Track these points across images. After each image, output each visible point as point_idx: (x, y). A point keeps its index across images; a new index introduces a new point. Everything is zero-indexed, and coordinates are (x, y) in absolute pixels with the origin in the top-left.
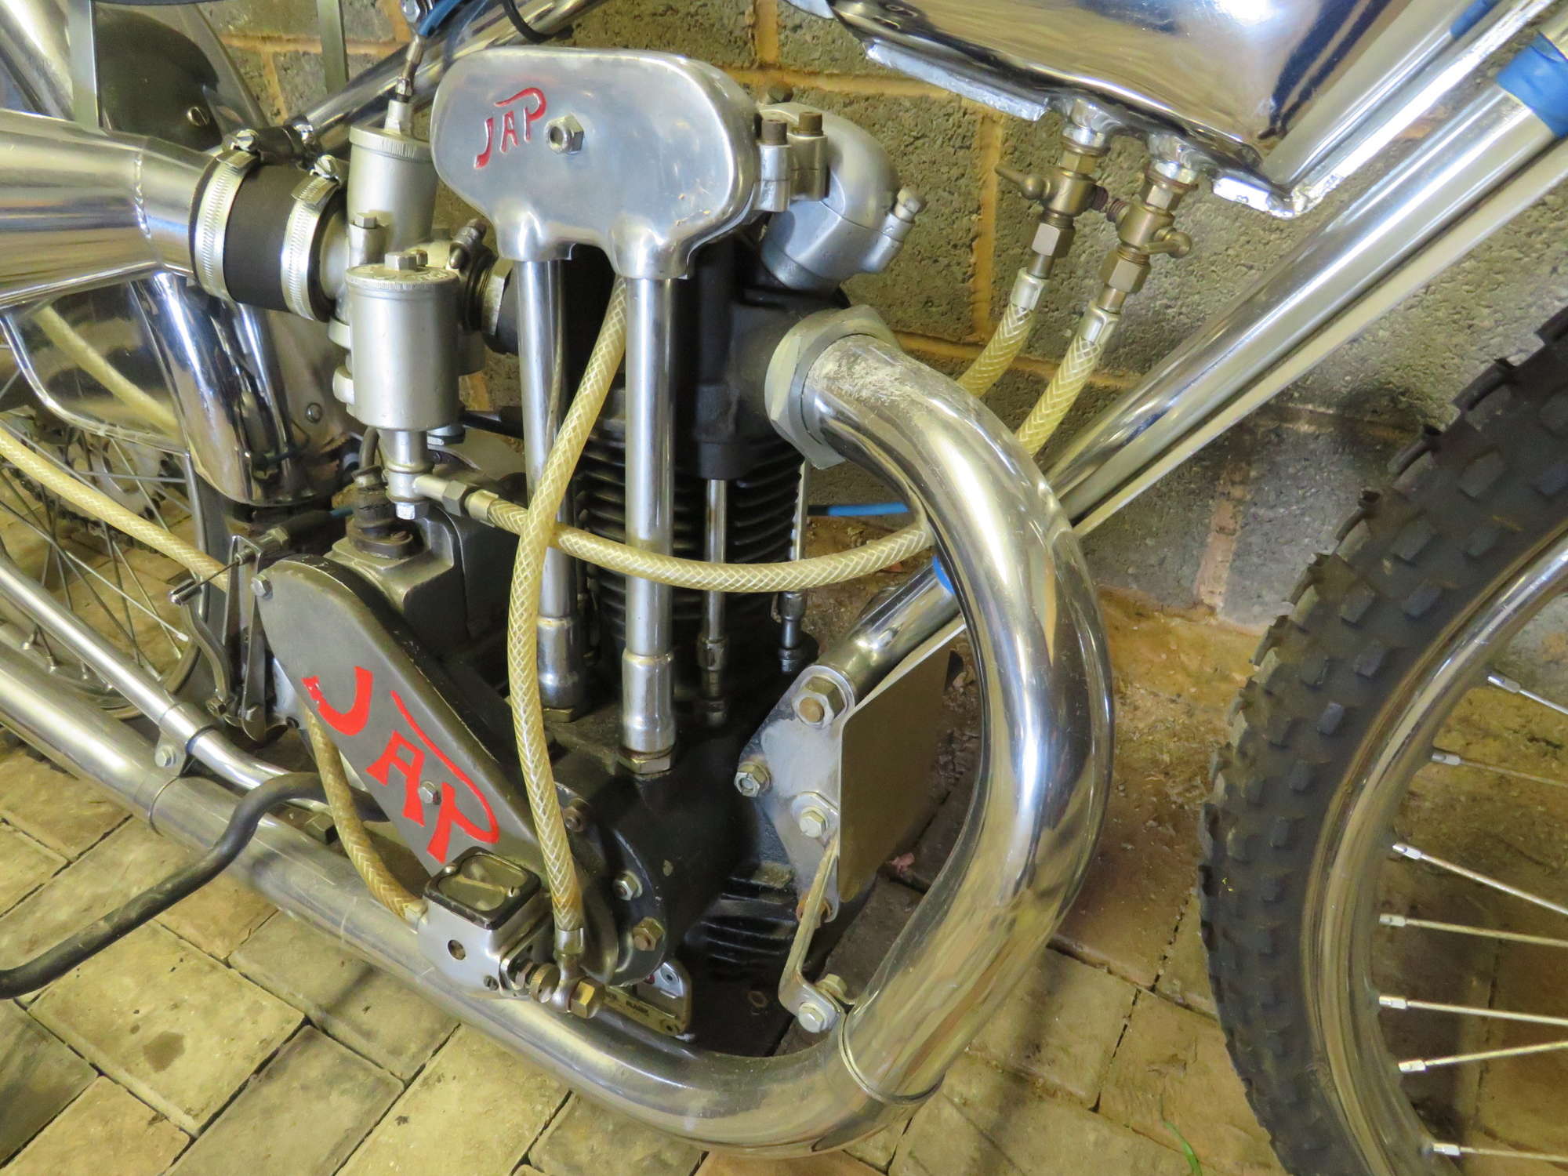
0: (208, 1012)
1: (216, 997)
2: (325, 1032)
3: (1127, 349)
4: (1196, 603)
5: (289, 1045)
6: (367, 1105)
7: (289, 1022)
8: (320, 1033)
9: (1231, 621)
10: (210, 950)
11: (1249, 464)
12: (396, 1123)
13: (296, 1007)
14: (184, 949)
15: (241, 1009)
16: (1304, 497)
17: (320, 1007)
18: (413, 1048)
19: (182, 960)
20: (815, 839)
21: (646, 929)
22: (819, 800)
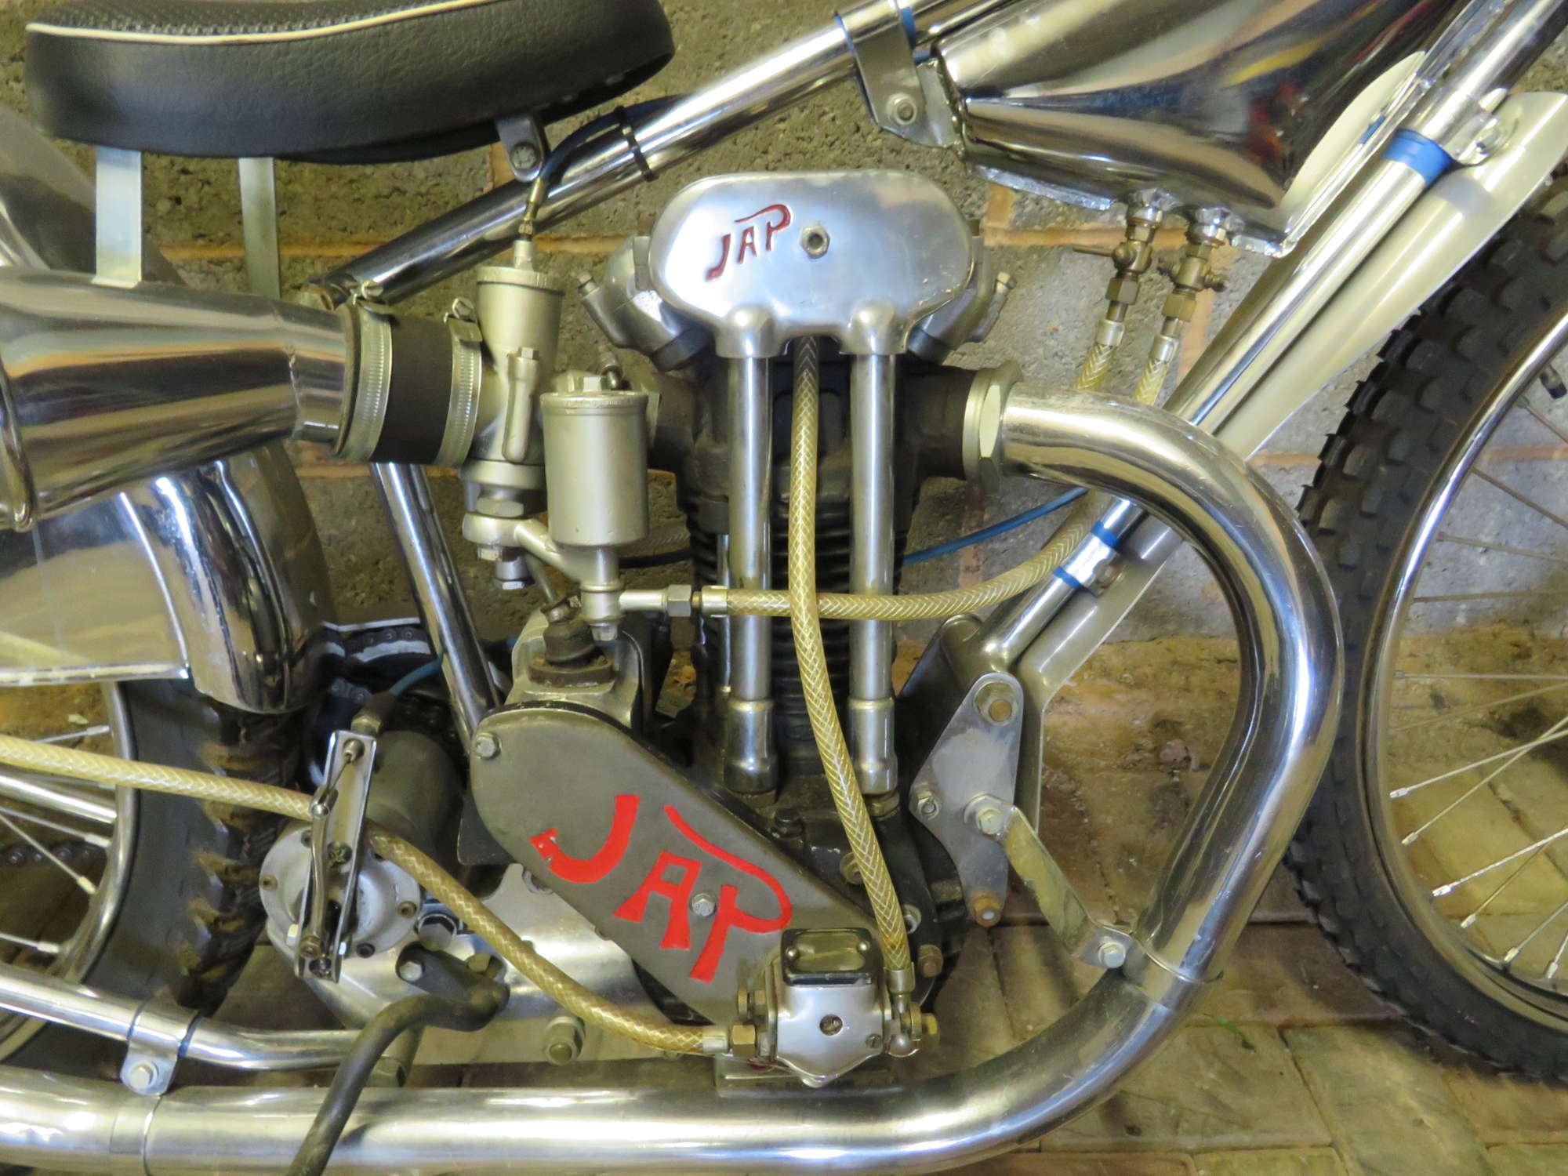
11: (982, 509)
20: (992, 837)
21: (932, 954)
22: (991, 799)
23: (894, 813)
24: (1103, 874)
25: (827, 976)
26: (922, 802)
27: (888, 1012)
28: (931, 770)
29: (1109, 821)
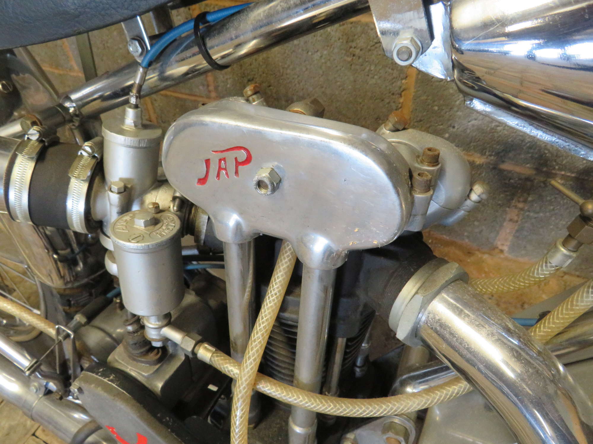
3: (475, 144)
4: (495, 248)
9: (510, 256)
16: (553, 210)
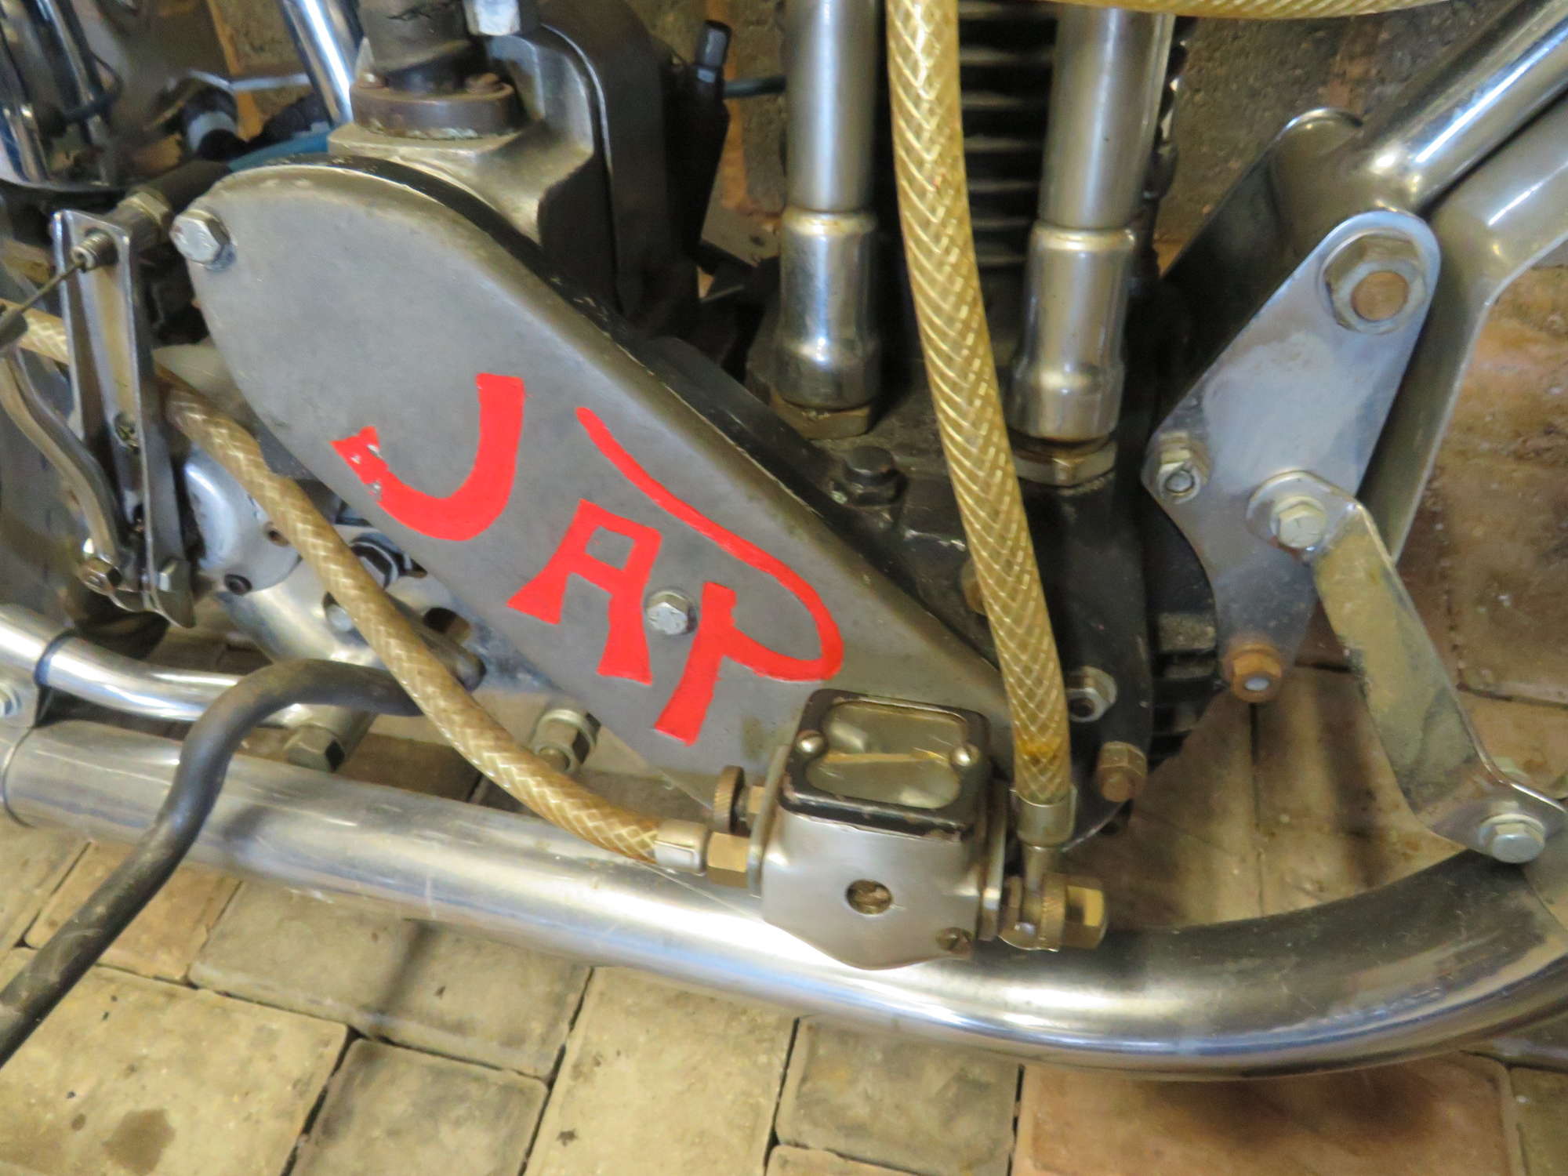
0: (190, 1064)
1: (192, 1037)
2: (387, 1041)
5: (341, 1076)
6: (504, 1131)
7: (326, 1044)
8: (381, 1046)
10: (152, 971)
12: (559, 1143)
13: (328, 1018)
14: (111, 980)
15: (241, 1044)
17: (365, 1008)
18: (537, 1028)
19: (114, 999)
20: (1295, 553)
21: (1125, 764)
22: (1309, 479)
23: (1097, 485)
24: (1449, 611)
25: (868, 809)
26: (1168, 468)
27: (993, 895)
28: (1198, 408)
29: (1478, 532)
